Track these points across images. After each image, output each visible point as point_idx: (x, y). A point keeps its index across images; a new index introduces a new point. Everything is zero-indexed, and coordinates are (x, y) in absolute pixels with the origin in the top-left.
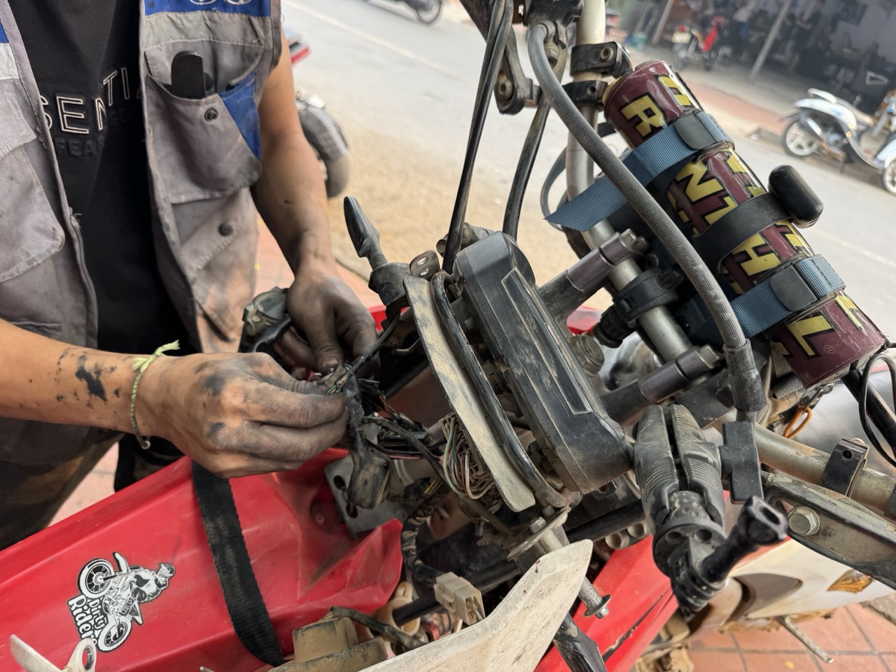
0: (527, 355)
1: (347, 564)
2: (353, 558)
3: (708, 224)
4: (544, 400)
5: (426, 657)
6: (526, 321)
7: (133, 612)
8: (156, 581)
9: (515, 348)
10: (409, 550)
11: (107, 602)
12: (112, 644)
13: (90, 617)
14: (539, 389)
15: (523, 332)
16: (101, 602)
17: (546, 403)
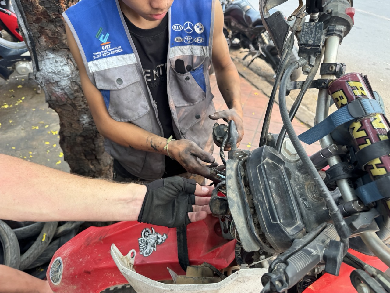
0: (260, 197)
1: (218, 249)
2: (221, 248)
3: (360, 149)
4: (263, 215)
5: (199, 288)
6: (262, 184)
7: (154, 247)
8: (162, 239)
9: (256, 193)
10: (237, 251)
11: (148, 242)
12: (147, 255)
13: (143, 245)
14: (262, 210)
15: (260, 188)
16: (147, 241)
17: (263, 216)
